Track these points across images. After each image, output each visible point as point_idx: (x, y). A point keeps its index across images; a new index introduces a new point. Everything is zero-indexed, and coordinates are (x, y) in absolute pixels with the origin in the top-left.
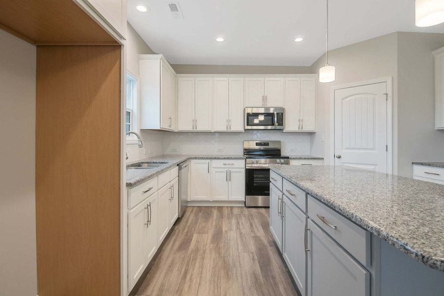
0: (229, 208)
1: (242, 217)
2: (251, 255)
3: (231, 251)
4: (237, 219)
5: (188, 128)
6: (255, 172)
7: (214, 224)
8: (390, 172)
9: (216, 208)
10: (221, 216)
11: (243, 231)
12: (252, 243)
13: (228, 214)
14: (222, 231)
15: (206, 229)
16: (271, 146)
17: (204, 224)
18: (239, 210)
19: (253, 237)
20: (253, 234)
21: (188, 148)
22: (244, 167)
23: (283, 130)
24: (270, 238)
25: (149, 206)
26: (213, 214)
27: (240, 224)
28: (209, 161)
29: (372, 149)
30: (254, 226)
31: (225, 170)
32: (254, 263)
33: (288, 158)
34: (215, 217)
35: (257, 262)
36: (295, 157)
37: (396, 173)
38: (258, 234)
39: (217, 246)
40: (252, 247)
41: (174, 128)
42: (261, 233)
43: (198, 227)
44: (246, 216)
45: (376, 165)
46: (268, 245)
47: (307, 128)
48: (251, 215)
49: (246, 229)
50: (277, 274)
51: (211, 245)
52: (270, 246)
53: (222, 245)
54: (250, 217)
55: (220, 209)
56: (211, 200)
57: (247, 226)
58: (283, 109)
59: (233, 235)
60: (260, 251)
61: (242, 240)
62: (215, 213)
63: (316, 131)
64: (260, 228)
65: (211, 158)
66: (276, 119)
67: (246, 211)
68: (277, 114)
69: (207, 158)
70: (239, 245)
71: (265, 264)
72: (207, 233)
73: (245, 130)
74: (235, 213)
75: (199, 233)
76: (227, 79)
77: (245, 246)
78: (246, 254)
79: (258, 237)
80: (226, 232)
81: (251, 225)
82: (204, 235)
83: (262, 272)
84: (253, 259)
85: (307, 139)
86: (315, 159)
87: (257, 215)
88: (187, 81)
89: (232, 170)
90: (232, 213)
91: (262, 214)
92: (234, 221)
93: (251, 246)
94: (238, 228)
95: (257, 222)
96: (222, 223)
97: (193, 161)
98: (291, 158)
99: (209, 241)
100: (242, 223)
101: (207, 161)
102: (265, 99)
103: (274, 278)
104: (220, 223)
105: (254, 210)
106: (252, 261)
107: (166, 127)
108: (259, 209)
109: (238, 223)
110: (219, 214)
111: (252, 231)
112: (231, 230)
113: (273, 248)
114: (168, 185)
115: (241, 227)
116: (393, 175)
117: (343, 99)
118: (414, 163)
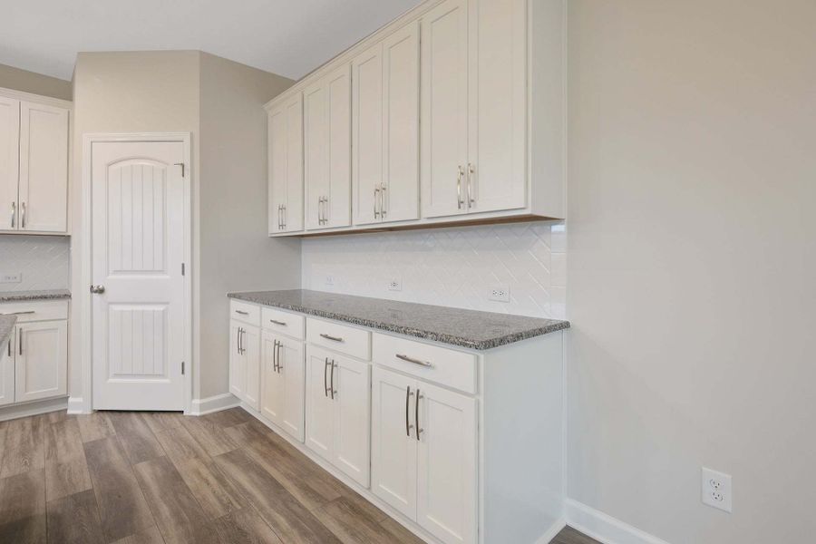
29: (160, 271)
45: (168, 303)
47: (37, 226)
63: (70, 233)
117: (109, 165)
118: (230, 296)
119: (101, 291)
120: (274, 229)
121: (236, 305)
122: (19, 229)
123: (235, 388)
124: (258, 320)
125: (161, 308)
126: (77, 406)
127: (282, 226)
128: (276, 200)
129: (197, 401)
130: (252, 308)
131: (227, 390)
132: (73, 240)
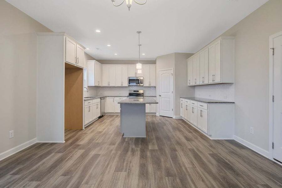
5: (107, 85)
16: (139, 92)
21: (106, 93)
23: (143, 86)
25: (89, 107)
28: (114, 98)
29: (169, 93)
41: (100, 85)
47: (152, 85)
65: (114, 97)
66: (140, 82)
68: (140, 80)
73: (128, 86)
76: (121, 66)
86: (154, 97)
88: (106, 67)
97: (107, 98)
102: (136, 74)
107: (97, 85)
114: (96, 104)
117: (161, 75)
118: (180, 98)
119: (160, 96)
120: (188, 85)
121: (181, 99)
122: (150, 86)
123: (181, 115)
124: (184, 101)
125: (169, 99)
126: (158, 114)
127: (189, 84)
128: (189, 79)
129: (175, 116)
130: (183, 99)
131: (180, 115)
132: (156, 87)
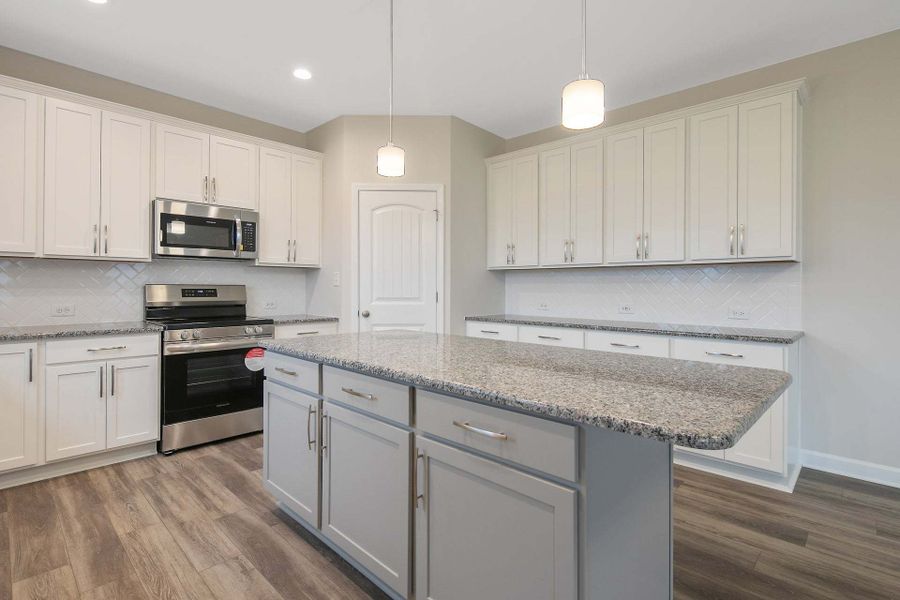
0: (111, 472)
1: (165, 483)
2: (235, 565)
3: (174, 580)
4: (149, 490)
6: (190, 362)
7: (78, 527)
8: (440, 331)
9: (64, 480)
10: (94, 499)
11: (185, 516)
12: (223, 536)
13: (114, 488)
14: (117, 540)
15: (55, 552)
16: (221, 298)
17: (37, 542)
18: (146, 468)
19: (220, 520)
20: (215, 515)
22: (157, 351)
23: (254, 260)
24: (259, 507)
26: (60, 502)
27: (168, 501)
29: (417, 298)
30: (209, 494)
31: (95, 367)
32: (251, 580)
33: (270, 322)
34: (71, 510)
35: (257, 574)
36: (285, 320)
37: (448, 332)
38: (229, 510)
39: (121, 583)
40: (228, 544)
42: (233, 504)
43: (19, 558)
44: (175, 477)
45: (423, 325)
46: (267, 526)
47: (304, 260)
48: (188, 471)
49: (189, 509)
50: (314, 579)
51: (100, 590)
52: (271, 525)
53: (136, 575)
54: (187, 477)
55: (78, 480)
56: (42, 463)
57: (190, 499)
58: (256, 215)
59: (158, 536)
60: (252, 546)
61: (192, 538)
62: (66, 497)
63: (321, 266)
64: (227, 493)
65: (39, 337)
66: (239, 235)
67: (167, 465)
68: (243, 224)
69: (24, 338)
70: (191, 554)
71: (277, 569)
72: (65, 562)
73: (154, 256)
74: (136, 479)
75: (30, 573)
77: (208, 549)
78: (219, 569)
79: (232, 515)
80: (132, 535)
81: (200, 495)
82: (56, 571)
83: (280, 591)
84: (245, 571)
85: (300, 281)
86: (323, 320)
87: (202, 464)
89: (118, 364)
90: (126, 481)
91: (215, 459)
92: (143, 501)
93: (225, 543)
94: (165, 514)
95: (210, 483)
96: (104, 516)
98: (277, 323)
99: (84, 581)
100: (172, 499)
101: (25, 347)
102: (210, 184)
103: (311, 589)
104: (100, 519)
105: (187, 455)
106: (244, 577)
108: (201, 450)
109: (158, 501)
110: (79, 494)
111: (210, 507)
112: (144, 525)
113: (280, 527)
115: (175, 509)
116: (444, 335)
117: (373, 210)
119: (367, 315)
127: (511, 261)
